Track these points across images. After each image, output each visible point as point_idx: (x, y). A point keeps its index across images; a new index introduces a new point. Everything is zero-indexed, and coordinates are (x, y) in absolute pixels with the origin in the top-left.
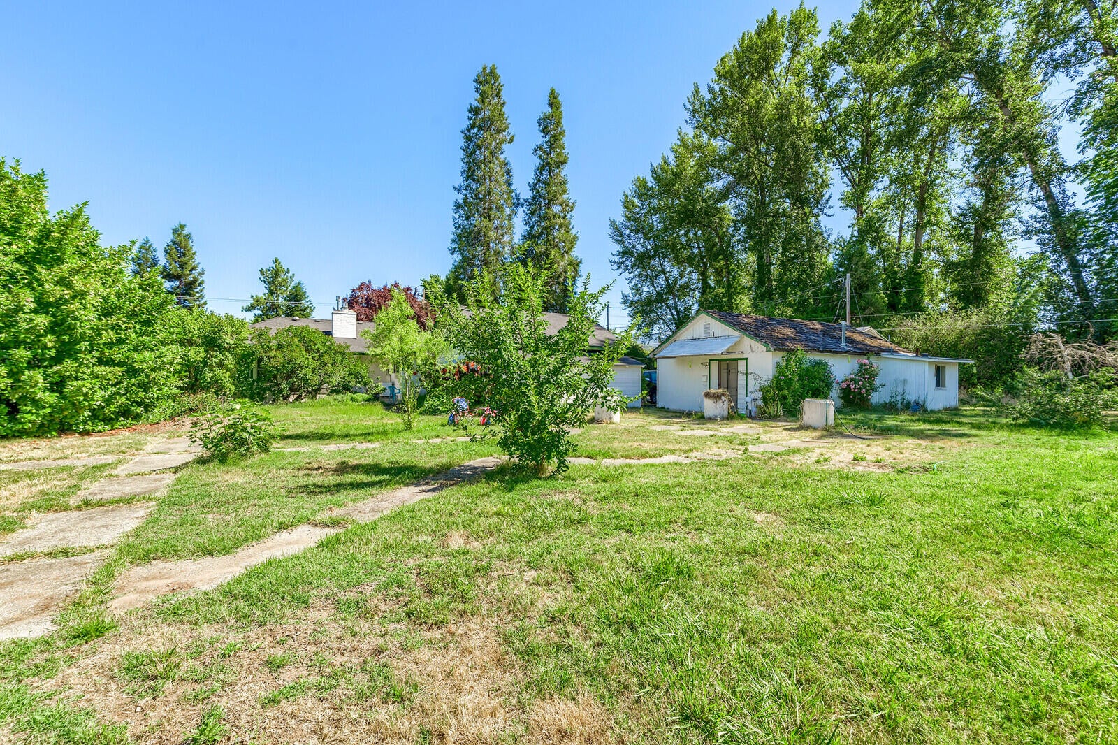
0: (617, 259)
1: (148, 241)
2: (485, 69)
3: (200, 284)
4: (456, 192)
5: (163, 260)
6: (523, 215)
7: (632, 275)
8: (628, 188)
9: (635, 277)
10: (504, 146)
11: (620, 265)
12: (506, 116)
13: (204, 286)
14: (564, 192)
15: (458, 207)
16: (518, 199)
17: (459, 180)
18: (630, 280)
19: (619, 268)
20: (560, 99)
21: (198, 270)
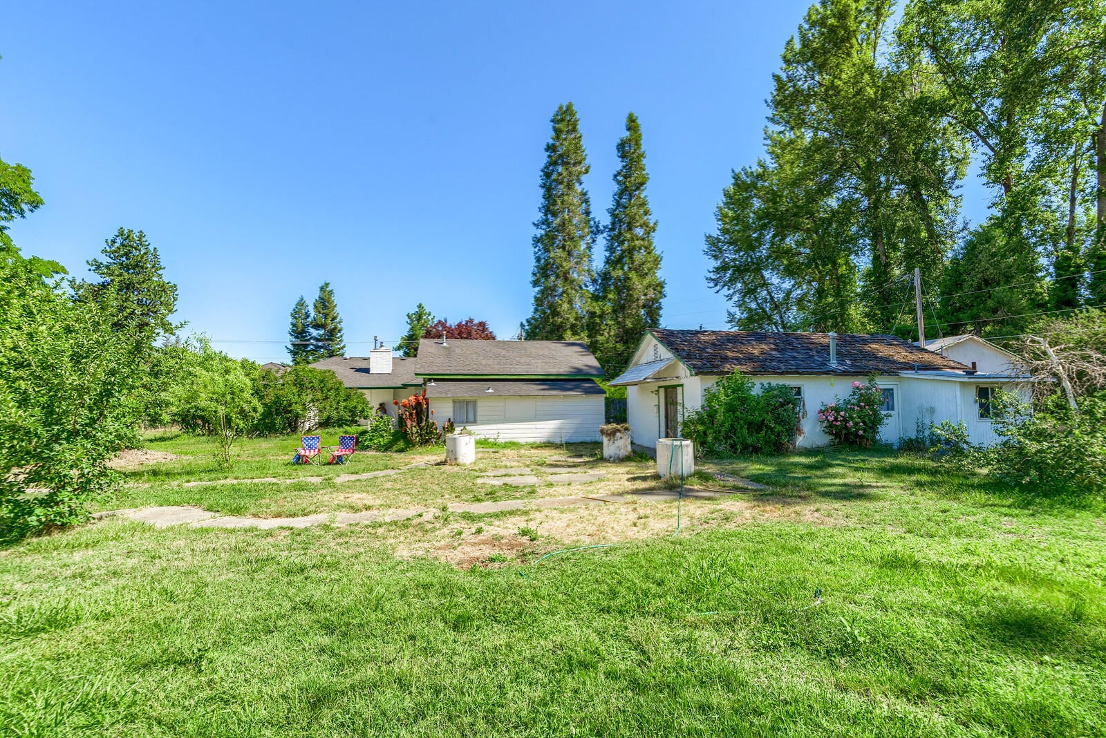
0: (712, 276)
1: (302, 299)
2: (561, 108)
3: (340, 331)
4: (535, 228)
5: (312, 313)
6: (605, 242)
7: (731, 291)
8: (721, 200)
9: (734, 293)
10: (583, 178)
11: (716, 283)
12: (583, 148)
13: (342, 332)
14: (646, 213)
15: (537, 241)
16: (597, 227)
17: (539, 216)
18: (730, 297)
19: (716, 285)
20: (639, 121)
21: (338, 320)
